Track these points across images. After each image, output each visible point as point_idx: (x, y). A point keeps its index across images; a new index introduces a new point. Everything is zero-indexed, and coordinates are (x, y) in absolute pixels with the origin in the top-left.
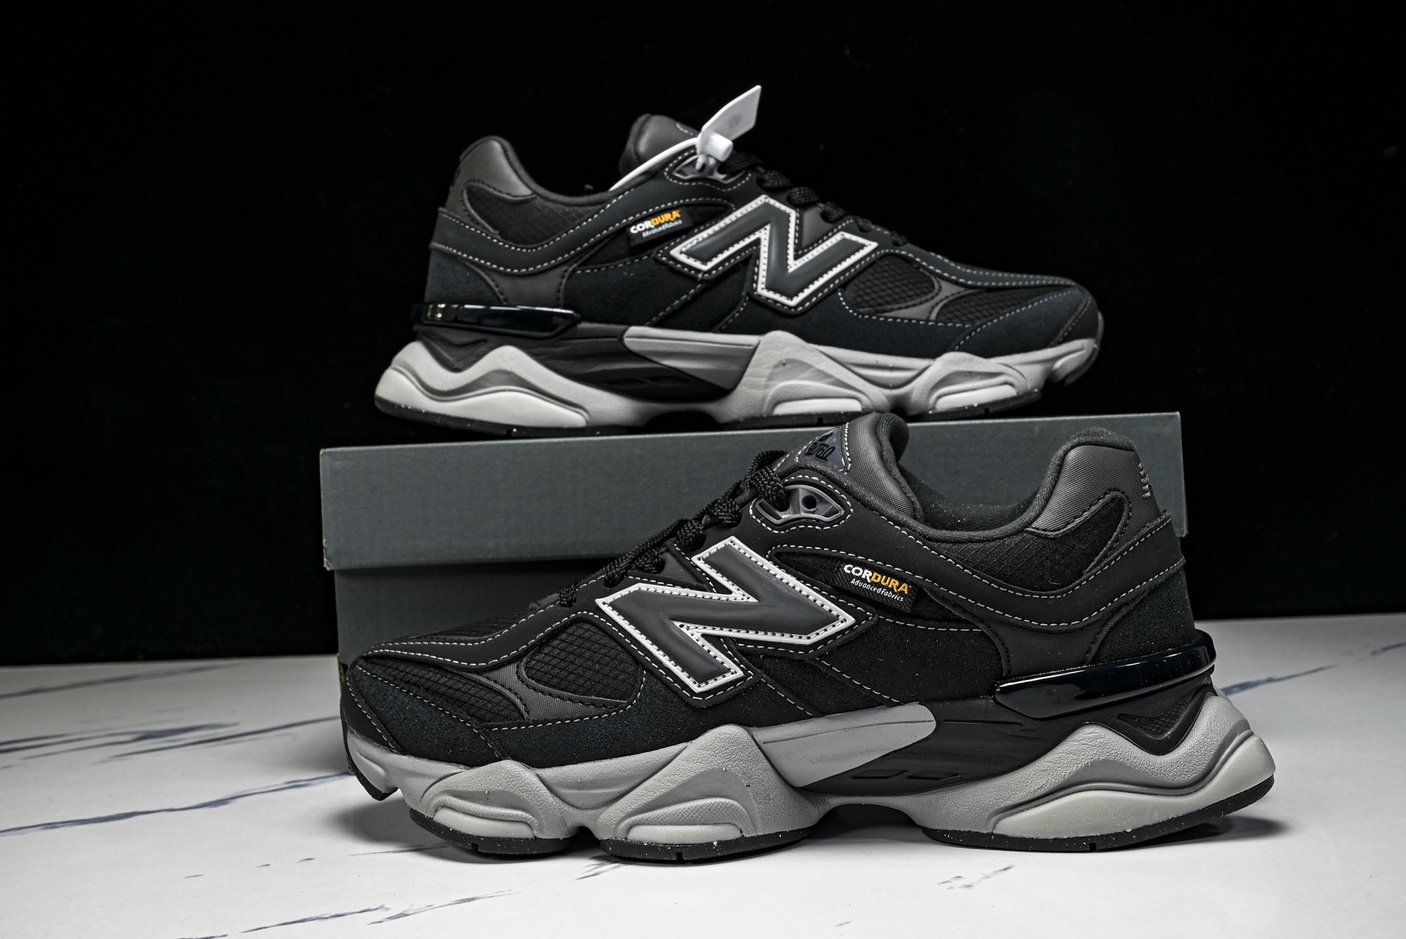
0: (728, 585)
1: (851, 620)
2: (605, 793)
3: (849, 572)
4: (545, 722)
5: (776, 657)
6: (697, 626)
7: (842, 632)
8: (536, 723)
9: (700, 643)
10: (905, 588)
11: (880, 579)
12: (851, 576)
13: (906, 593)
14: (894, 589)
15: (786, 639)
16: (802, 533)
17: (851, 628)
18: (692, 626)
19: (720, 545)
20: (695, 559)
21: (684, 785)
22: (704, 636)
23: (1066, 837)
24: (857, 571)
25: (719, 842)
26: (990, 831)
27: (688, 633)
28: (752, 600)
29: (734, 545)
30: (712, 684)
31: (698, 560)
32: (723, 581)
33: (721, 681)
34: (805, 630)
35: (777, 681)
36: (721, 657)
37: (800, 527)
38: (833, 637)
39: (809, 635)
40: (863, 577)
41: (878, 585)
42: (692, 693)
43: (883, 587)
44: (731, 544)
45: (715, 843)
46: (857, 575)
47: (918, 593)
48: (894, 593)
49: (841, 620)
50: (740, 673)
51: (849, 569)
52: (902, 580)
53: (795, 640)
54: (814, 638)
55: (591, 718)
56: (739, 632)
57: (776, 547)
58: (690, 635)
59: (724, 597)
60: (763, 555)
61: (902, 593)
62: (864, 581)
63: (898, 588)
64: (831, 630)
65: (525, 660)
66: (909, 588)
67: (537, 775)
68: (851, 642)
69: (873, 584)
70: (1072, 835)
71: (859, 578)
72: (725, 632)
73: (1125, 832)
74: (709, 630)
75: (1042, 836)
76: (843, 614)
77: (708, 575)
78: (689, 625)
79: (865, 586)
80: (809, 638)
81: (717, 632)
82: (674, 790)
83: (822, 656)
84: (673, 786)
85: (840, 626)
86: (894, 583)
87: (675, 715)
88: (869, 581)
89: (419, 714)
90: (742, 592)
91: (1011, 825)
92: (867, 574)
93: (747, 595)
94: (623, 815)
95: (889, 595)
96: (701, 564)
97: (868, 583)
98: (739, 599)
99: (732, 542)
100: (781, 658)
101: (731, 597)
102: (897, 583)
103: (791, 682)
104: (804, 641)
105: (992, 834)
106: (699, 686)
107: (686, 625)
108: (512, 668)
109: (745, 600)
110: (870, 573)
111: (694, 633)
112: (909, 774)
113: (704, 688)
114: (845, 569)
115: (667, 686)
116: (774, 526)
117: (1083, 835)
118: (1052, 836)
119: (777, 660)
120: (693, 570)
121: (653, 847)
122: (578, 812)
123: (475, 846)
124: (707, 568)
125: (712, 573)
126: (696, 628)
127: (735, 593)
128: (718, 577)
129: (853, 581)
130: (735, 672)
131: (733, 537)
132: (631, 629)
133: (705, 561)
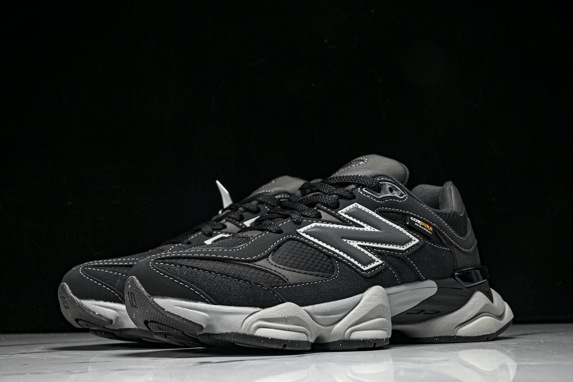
0: (362, 224)
1: (417, 241)
2: (335, 317)
4: (296, 284)
6: (354, 241)
7: (414, 246)
9: (358, 248)
11: (423, 224)
12: (414, 222)
14: (428, 229)
15: (394, 247)
16: (392, 202)
17: (417, 244)
18: (352, 241)
19: (351, 207)
20: (339, 212)
21: (371, 312)
22: (359, 245)
23: (480, 335)
24: (415, 220)
25: (385, 339)
27: (351, 244)
28: (376, 230)
29: (358, 206)
30: (370, 267)
31: (341, 213)
32: (358, 222)
33: (373, 265)
34: (402, 244)
35: (392, 266)
36: (370, 255)
37: (390, 200)
38: (411, 248)
39: (403, 246)
42: (362, 270)
43: (425, 227)
47: (435, 231)
49: (413, 240)
50: (380, 262)
51: (412, 219)
52: (430, 225)
53: (398, 248)
54: (405, 247)
56: (373, 244)
57: (378, 208)
59: (361, 229)
60: (374, 211)
62: (419, 224)
64: (411, 244)
65: (270, 257)
66: (432, 229)
67: (304, 310)
69: (422, 226)
70: (483, 334)
72: (367, 244)
74: (360, 243)
75: (474, 335)
76: (414, 238)
77: (348, 219)
78: (350, 241)
80: (403, 247)
81: (364, 244)
82: (367, 315)
83: (408, 256)
84: (367, 312)
85: (413, 243)
86: (428, 226)
87: (357, 280)
88: (420, 224)
89: (225, 283)
90: (369, 226)
91: (463, 331)
92: (419, 222)
93: (373, 228)
94: (347, 327)
95: (428, 231)
96: (343, 214)
97: (420, 225)
98: (369, 230)
99: (356, 205)
101: (365, 229)
103: (397, 267)
104: (402, 249)
105: (455, 336)
106: (364, 268)
107: (348, 241)
108: (265, 260)
109: (372, 230)
111: (355, 244)
112: (426, 312)
113: (367, 268)
115: (350, 267)
116: (378, 199)
117: (486, 334)
118: (477, 335)
119: (391, 257)
120: (339, 217)
121: (365, 341)
122: (323, 327)
123: (285, 346)
124: (347, 216)
125: (351, 218)
126: (354, 242)
127: (366, 227)
128: (355, 220)
129: (416, 224)
130: (378, 262)
131: (356, 204)
132: (320, 243)
133: (346, 213)
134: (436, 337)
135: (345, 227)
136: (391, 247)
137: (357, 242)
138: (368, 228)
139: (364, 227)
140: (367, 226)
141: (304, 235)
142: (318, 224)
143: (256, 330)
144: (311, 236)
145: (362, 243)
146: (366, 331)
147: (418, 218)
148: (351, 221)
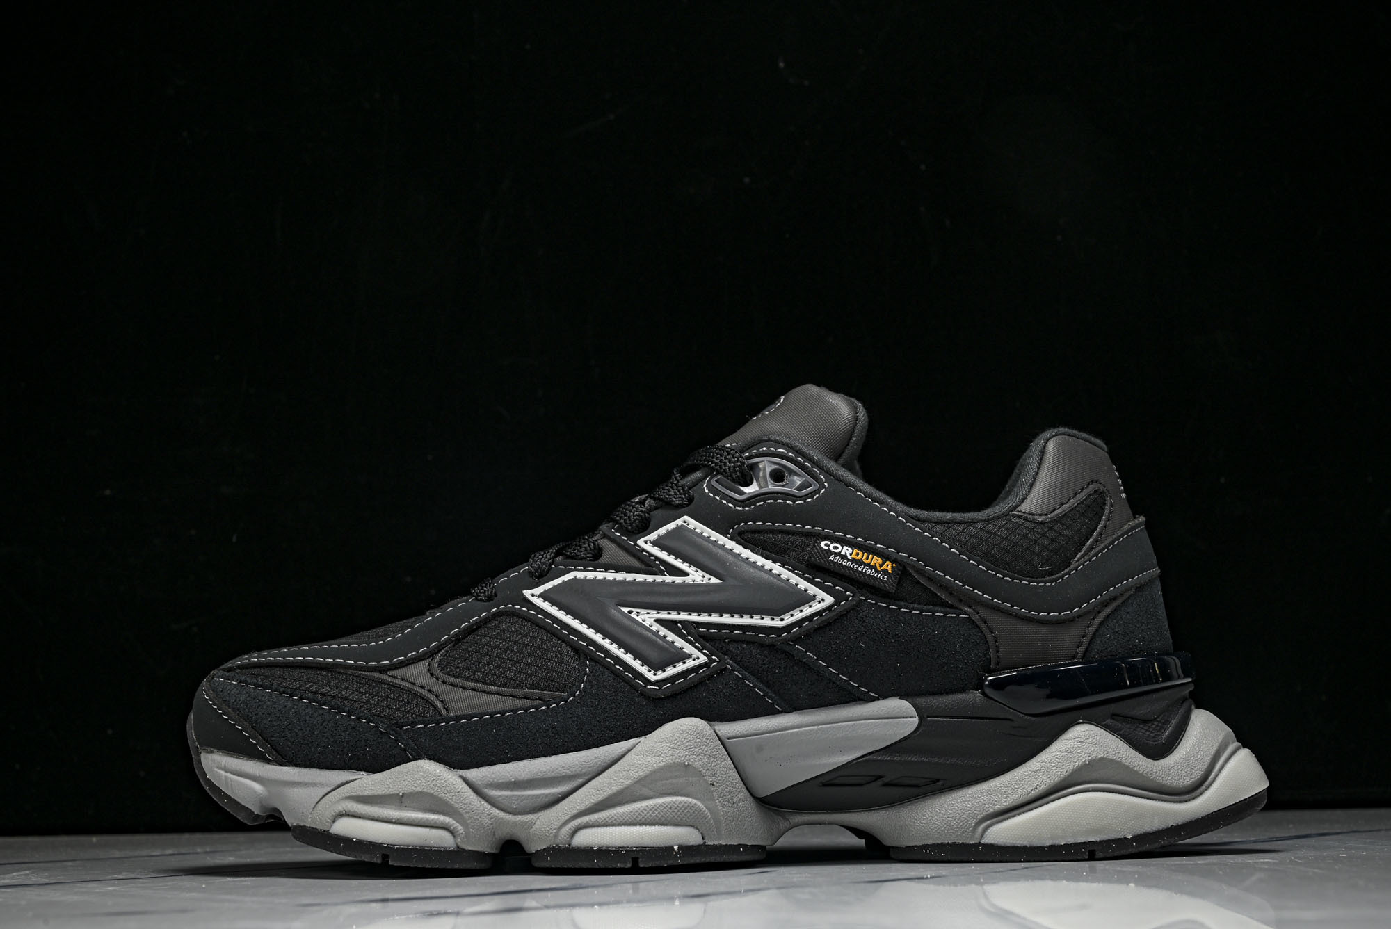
1: (829, 600)
2: (543, 794)
3: (826, 548)
4: (469, 717)
5: (743, 642)
6: (649, 611)
7: (819, 613)
8: (458, 718)
10: (888, 566)
11: (862, 556)
12: (829, 552)
13: (890, 571)
14: (877, 567)
15: (756, 621)
16: (772, 507)
17: (829, 608)
18: (643, 611)
19: (671, 526)
20: (641, 542)
21: (640, 781)
22: (657, 621)
23: (1063, 843)
24: (836, 548)
25: (681, 847)
26: (977, 841)
29: (688, 525)
30: (671, 671)
31: (645, 543)
32: (678, 563)
33: (681, 667)
34: (778, 612)
35: (746, 668)
36: (679, 642)
37: (769, 501)
38: (809, 618)
39: (782, 617)
40: (843, 553)
41: (860, 562)
43: (865, 564)
44: (685, 524)
45: (676, 848)
46: (836, 551)
47: (902, 571)
48: (877, 571)
49: (818, 599)
50: (703, 659)
51: (826, 545)
52: (885, 557)
53: (767, 622)
54: (788, 619)
55: (526, 711)
56: (699, 615)
57: (739, 525)
58: (641, 621)
59: (679, 580)
60: (724, 534)
61: (885, 572)
62: (844, 557)
63: (881, 566)
64: (807, 611)
65: (438, 657)
66: (892, 567)
67: (461, 777)
68: (829, 624)
69: (853, 561)
70: (1071, 841)
71: (839, 554)
72: (684, 616)
73: (1125, 838)
74: (664, 615)
75: (1036, 843)
76: (820, 594)
77: (657, 558)
78: (638, 610)
79: (845, 563)
80: (782, 620)
81: (674, 616)
82: (627, 788)
83: (797, 640)
84: (627, 782)
85: (816, 607)
86: (876, 561)
87: (627, 706)
88: (849, 557)
89: (307, 718)
90: (701, 573)
91: (1002, 833)
92: (846, 550)
94: (567, 818)
95: (872, 573)
96: (649, 547)
97: (848, 560)
98: (698, 580)
99: (685, 522)
100: (748, 643)
101: (688, 580)
102: (880, 561)
103: (761, 669)
104: (777, 623)
105: (980, 844)
106: (655, 675)
107: (635, 610)
108: (422, 666)
109: (706, 580)
110: (850, 550)
111: (647, 618)
112: (886, 780)
113: (661, 676)
114: (823, 544)
115: (616, 674)
116: (736, 502)
117: (1081, 840)
118: (1048, 843)
119: (744, 646)
120: (639, 554)
121: (604, 852)
122: (510, 817)
123: (385, 857)
124: (656, 551)
125: (664, 555)
126: (648, 613)
127: (693, 575)
128: (671, 559)
129: (832, 558)
130: (697, 657)
131: (686, 518)
132: (568, 620)
133: (654, 543)
134: (926, 847)
135: (640, 578)
136: (746, 620)
137: (659, 613)
138: (696, 576)
139: (686, 574)
140: (697, 571)
141: (539, 602)
142: (580, 575)
143: (334, 821)
144: (553, 603)
145: (670, 613)
146: (614, 828)
147: (844, 542)
148: (663, 562)
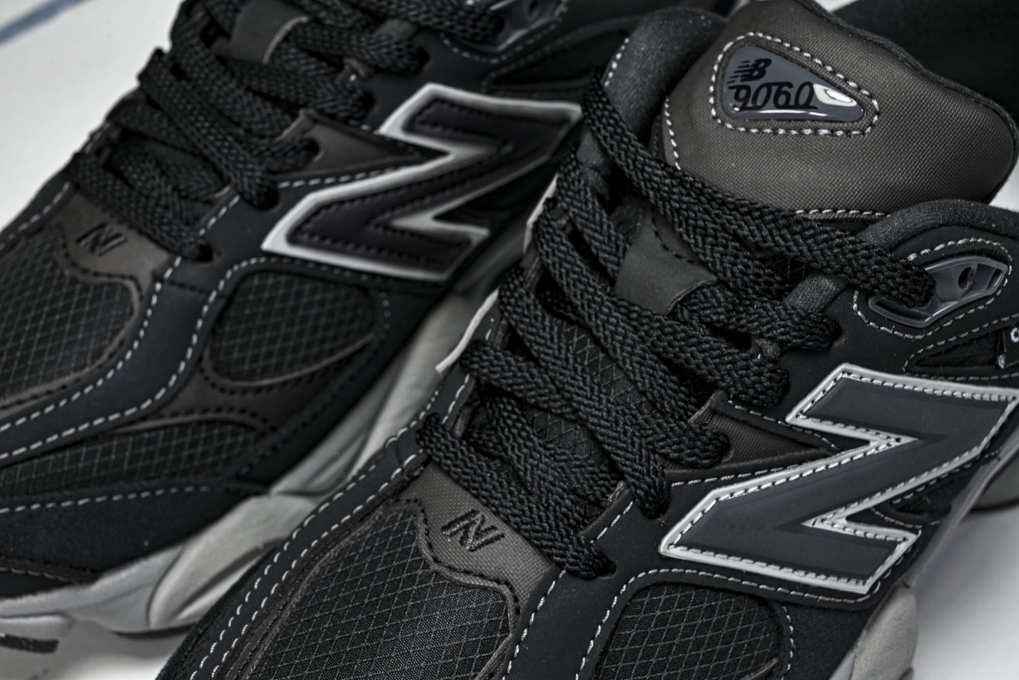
0: (859, 434)
3: (1016, 339)
9: (849, 531)
15: (956, 463)
18: (829, 516)
19: (828, 383)
20: (789, 419)
22: (850, 518)
27: (825, 526)
28: (905, 440)
29: (850, 375)
30: (881, 571)
31: (796, 418)
32: (848, 431)
33: (891, 561)
36: (882, 533)
42: (858, 597)
44: (846, 376)
49: (1010, 401)
50: (911, 537)
51: (1016, 334)
53: (966, 458)
54: (985, 442)
56: (894, 489)
57: (917, 353)
58: (829, 528)
59: (857, 453)
60: (900, 371)
72: (879, 499)
74: (855, 508)
76: (1012, 393)
77: (815, 431)
78: (823, 516)
80: (980, 446)
81: (868, 504)
90: (883, 435)
93: (894, 436)
96: (801, 420)
98: (883, 447)
99: (844, 372)
101: (871, 449)
104: (976, 452)
106: (864, 584)
107: (819, 518)
109: (894, 444)
111: (837, 521)
113: (872, 582)
114: (1012, 336)
115: (823, 609)
116: (918, 330)
124: (813, 424)
125: (827, 427)
126: (835, 513)
127: (874, 441)
128: (839, 429)
130: (906, 541)
131: (844, 365)
132: (733, 563)
133: (809, 415)
135: (807, 470)
136: (945, 469)
137: (847, 507)
138: (878, 443)
139: (866, 442)
140: (877, 435)
141: (681, 553)
142: (723, 493)
144: (703, 549)
145: (861, 502)
